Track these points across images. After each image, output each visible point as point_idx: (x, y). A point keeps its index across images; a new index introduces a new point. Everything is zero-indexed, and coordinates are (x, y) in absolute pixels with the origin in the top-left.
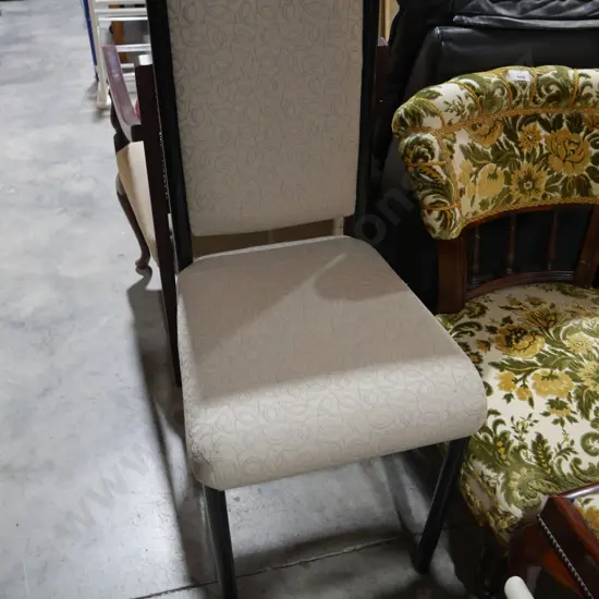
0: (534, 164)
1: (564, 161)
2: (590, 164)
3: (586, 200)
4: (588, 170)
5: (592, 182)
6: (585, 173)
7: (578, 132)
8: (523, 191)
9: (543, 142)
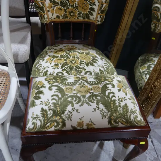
0: (74, 8)
1: (82, 9)
2: (89, 10)
3: (89, 21)
4: (89, 12)
5: (90, 15)
6: (88, 12)
7: (86, 1)
8: (71, 16)
9: (76, 2)
